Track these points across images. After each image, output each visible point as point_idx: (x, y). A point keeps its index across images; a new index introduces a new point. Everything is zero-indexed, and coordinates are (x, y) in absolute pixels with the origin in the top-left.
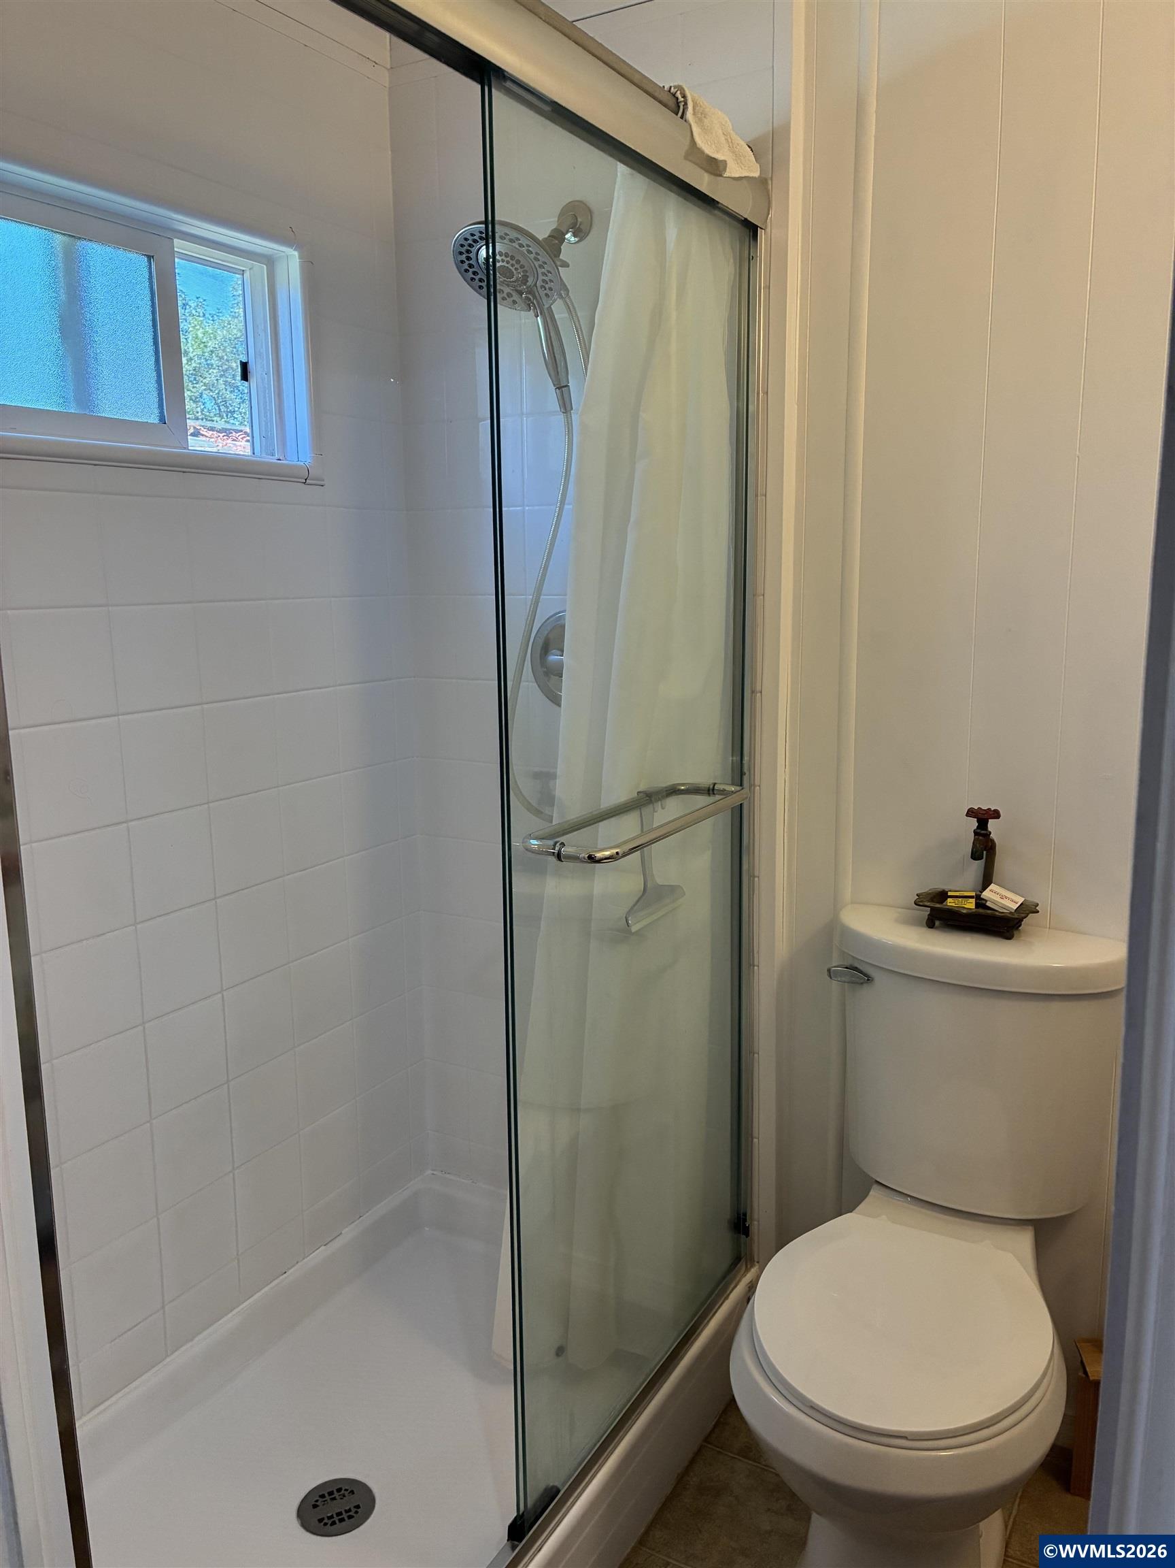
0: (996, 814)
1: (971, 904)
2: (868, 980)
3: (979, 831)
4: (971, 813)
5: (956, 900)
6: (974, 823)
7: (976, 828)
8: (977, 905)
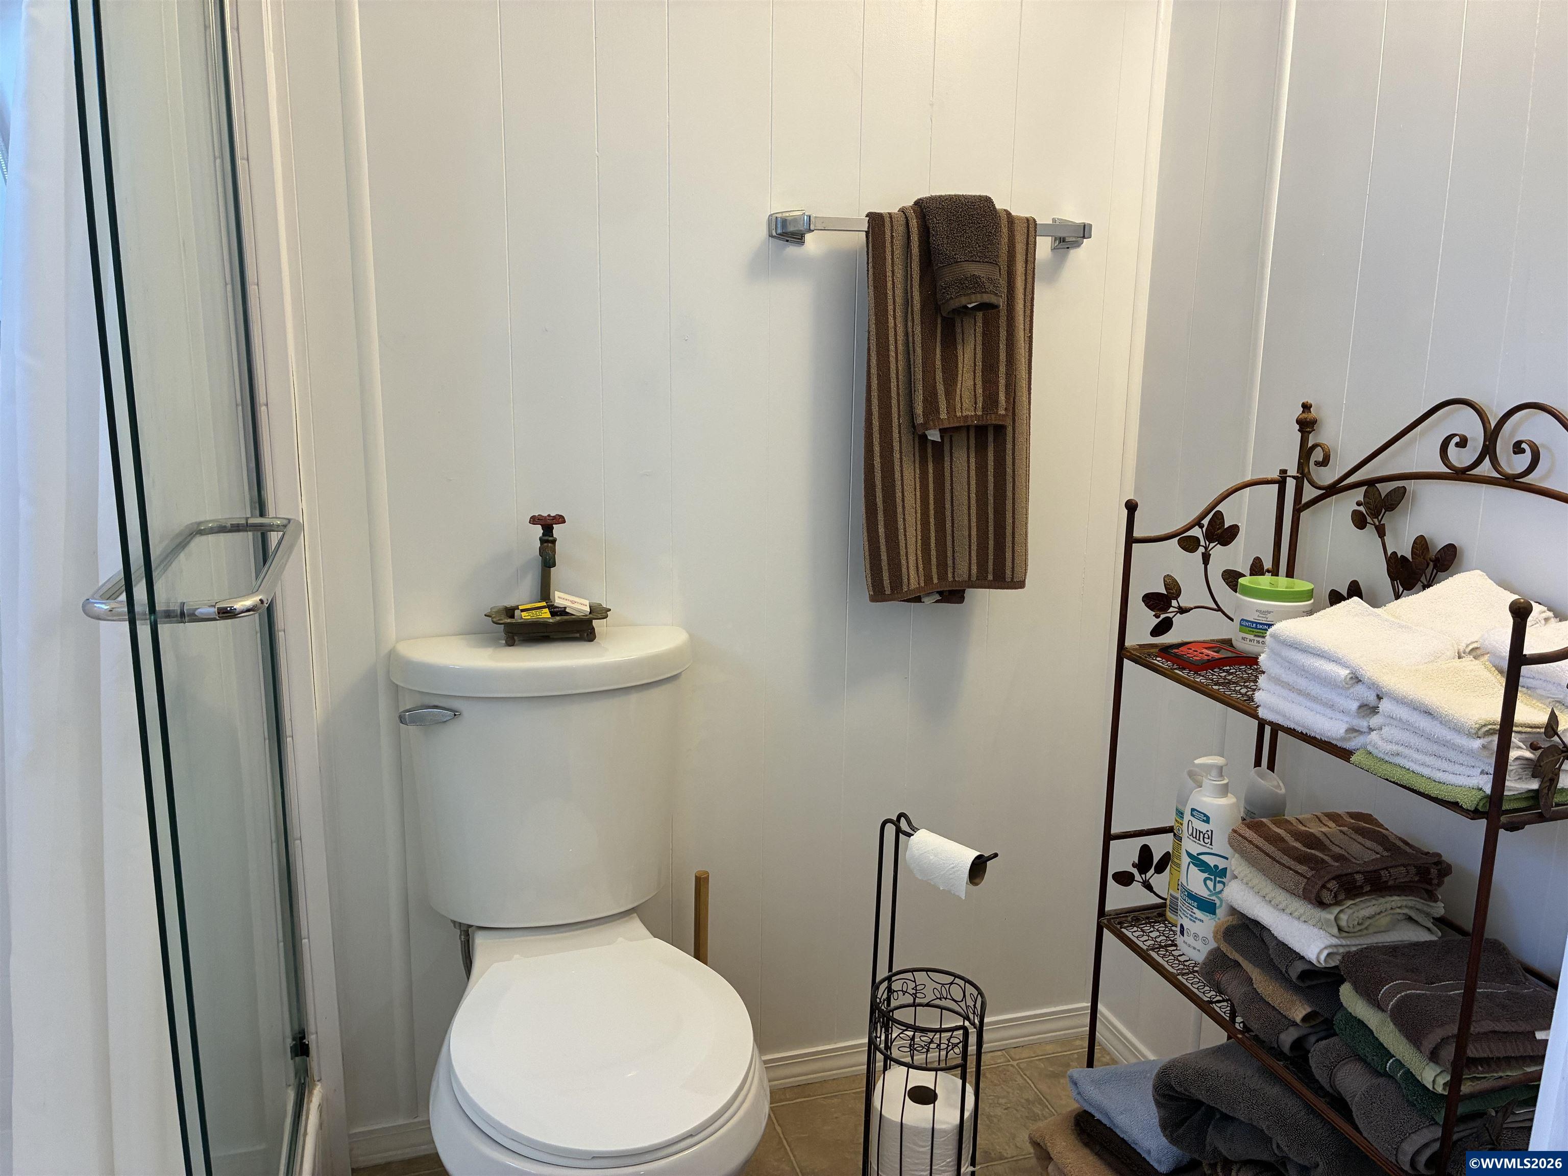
0: (560, 519)
1: (546, 614)
2: (455, 715)
3: (546, 538)
4: (534, 520)
5: (530, 613)
6: (538, 530)
7: (541, 535)
8: (553, 614)
